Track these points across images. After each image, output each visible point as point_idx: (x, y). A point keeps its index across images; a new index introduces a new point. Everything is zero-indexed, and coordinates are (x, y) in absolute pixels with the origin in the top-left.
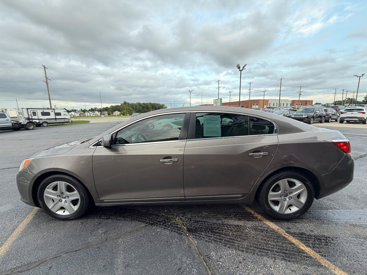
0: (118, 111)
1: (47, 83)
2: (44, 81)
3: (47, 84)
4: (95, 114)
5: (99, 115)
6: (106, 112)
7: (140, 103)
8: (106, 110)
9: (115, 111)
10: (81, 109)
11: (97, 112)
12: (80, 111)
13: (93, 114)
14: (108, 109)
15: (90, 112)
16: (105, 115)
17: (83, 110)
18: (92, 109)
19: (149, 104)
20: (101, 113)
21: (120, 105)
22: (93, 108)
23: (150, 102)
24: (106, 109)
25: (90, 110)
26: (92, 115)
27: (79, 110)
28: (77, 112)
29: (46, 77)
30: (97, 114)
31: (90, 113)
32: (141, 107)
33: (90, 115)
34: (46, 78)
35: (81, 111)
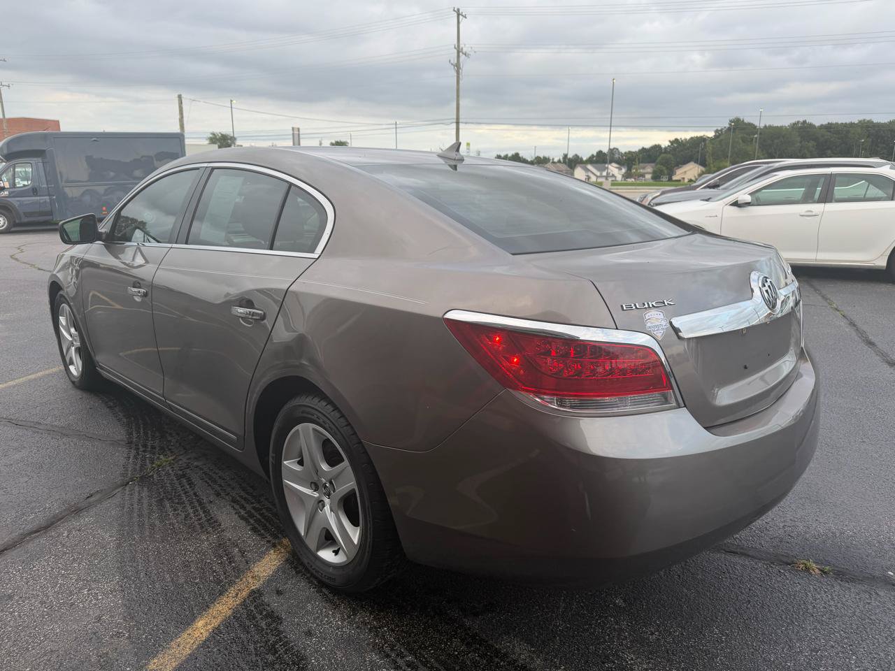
0: (696, 162)
1: (458, 67)
2: (452, 62)
3: (458, 73)
4: (604, 174)
5: (619, 178)
6: (648, 170)
7: (811, 126)
8: (649, 156)
9: (685, 161)
10: (565, 156)
11: (613, 169)
12: (559, 161)
13: (598, 174)
14: (661, 153)
15: (589, 167)
16: (642, 180)
17: (570, 160)
18: (600, 153)
19: (859, 130)
20: (629, 169)
21: (711, 134)
22: (605, 150)
23: (868, 118)
24: (651, 154)
25: (591, 160)
26: (593, 179)
27: (556, 160)
28: (549, 165)
29: (459, 46)
30: (613, 176)
31: (587, 170)
32: (812, 144)
33: (589, 178)
34: (458, 52)
35: (564, 162)
